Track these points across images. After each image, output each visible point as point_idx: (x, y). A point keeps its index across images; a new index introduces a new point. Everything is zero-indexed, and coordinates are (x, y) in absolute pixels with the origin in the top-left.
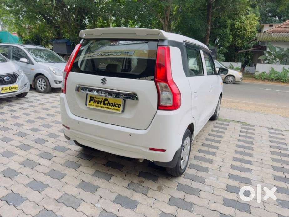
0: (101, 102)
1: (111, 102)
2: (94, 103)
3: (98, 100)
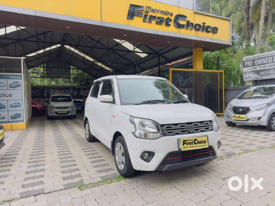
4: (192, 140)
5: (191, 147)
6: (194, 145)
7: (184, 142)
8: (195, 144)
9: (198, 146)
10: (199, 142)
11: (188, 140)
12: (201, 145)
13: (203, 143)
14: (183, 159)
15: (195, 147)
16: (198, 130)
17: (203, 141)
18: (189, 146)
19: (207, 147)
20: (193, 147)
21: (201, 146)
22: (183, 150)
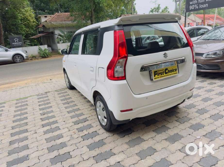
0: (163, 72)
1: (170, 70)
2: (158, 76)
3: (160, 72)
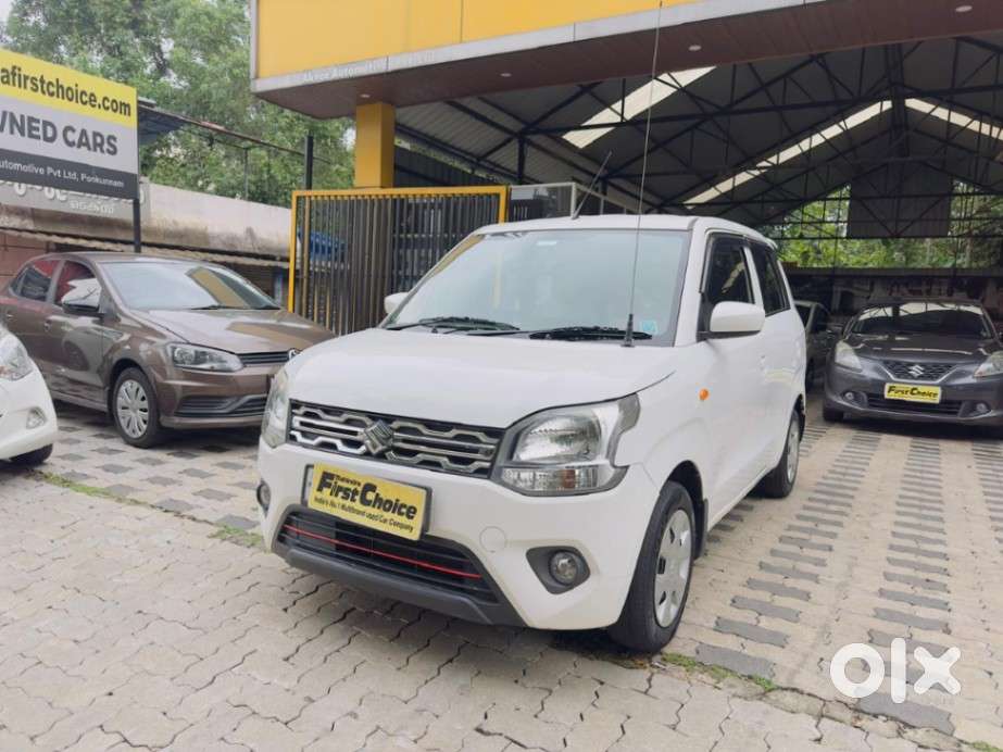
4: (354, 482)
5: (343, 507)
6: (357, 505)
7: (327, 479)
8: (365, 502)
9: (371, 517)
10: (380, 502)
11: (342, 476)
12: (388, 515)
13: (400, 514)
14: (339, 548)
15: (359, 512)
16: (413, 453)
17: (404, 506)
18: (339, 500)
19: (414, 536)
20: (351, 509)
21: (385, 521)
22: (313, 505)
